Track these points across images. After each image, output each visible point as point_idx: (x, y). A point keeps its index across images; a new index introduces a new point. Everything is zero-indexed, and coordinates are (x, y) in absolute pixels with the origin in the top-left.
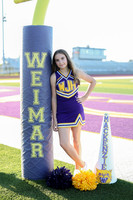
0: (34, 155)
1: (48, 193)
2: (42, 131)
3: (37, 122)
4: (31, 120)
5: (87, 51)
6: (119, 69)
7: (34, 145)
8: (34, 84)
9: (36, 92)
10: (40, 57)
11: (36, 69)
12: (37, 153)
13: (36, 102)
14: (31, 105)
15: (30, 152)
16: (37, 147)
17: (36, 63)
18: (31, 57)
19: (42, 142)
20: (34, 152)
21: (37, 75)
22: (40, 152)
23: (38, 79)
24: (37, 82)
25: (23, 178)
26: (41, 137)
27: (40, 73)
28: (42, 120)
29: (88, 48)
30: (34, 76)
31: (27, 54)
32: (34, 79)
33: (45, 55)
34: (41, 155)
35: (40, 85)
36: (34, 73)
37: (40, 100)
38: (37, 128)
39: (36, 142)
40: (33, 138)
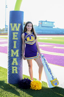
0: (13, 72)
1: (19, 90)
2: (17, 61)
3: (15, 57)
4: (12, 56)
5: (46, 23)
6: (61, 32)
7: (13, 67)
8: (14, 38)
9: (15, 42)
10: (17, 26)
11: (15, 31)
12: (15, 71)
13: (15, 47)
14: (12, 49)
15: (11, 71)
16: (15, 68)
17: (15, 29)
18: (13, 25)
19: (17, 66)
20: (13, 71)
21: (16, 34)
22: (16, 71)
23: (16, 36)
24: (15, 37)
25: (8, 83)
26: (17, 64)
27: (17, 33)
28: (17, 56)
29: (46, 21)
30: (14, 35)
31: (11, 24)
32: (14, 36)
33: (19, 25)
34: (16, 72)
35: (17, 39)
36: (14, 33)
37: (16, 46)
38: (15, 60)
39: (14, 66)
40: (13, 64)
